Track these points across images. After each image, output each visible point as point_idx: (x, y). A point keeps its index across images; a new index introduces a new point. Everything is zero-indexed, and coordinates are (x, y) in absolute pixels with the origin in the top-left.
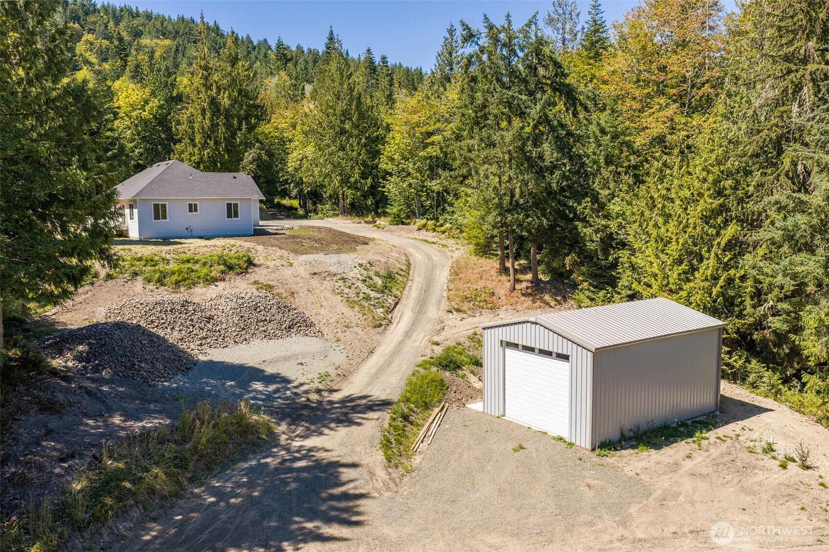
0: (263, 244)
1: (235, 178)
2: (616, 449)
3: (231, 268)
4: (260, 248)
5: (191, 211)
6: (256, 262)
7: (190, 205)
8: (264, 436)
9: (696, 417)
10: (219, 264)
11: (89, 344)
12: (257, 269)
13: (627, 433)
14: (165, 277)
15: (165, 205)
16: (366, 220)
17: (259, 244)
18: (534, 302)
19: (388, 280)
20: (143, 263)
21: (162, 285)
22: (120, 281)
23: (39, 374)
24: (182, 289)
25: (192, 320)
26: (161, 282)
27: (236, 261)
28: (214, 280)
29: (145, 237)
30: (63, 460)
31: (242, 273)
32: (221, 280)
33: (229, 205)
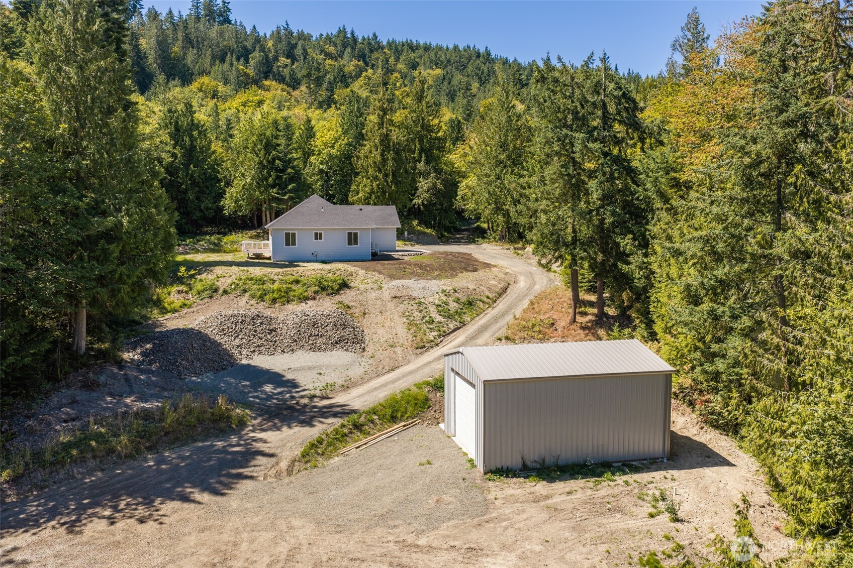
0: (367, 269)
1: (361, 210)
2: (507, 476)
3: (324, 289)
4: (362, 272)
5: (316, 239)
6: (352, 285)
7: (316, 234)
8: (234, 426)
9: (633, 461)
10: (316, 286)
11: (154, 343)
12: (348, 291)
13: (529, 463)
14: (266, 295)
15: (295, 234)
16: (516, 246)
17: (362, 269)
18: (587, 335)
19: (466, 306)
20: (253, 282)
21: (263, 301)
22: (232, 296)
23: (105, 362)
24: (277, 305)
25: (255, 331)
26: (262, 298)
27: (330, 284)
28: (306, 299)
29: (278, 259)
30: (66, 421)
31: (332, 294)
32: (311, 299)
33: (350, 234)
